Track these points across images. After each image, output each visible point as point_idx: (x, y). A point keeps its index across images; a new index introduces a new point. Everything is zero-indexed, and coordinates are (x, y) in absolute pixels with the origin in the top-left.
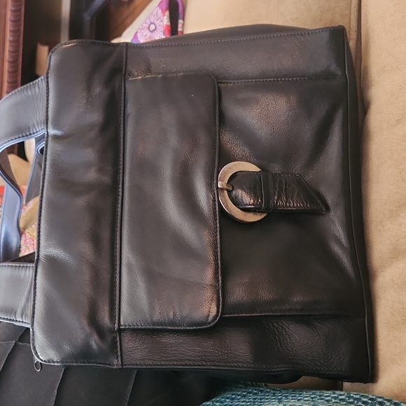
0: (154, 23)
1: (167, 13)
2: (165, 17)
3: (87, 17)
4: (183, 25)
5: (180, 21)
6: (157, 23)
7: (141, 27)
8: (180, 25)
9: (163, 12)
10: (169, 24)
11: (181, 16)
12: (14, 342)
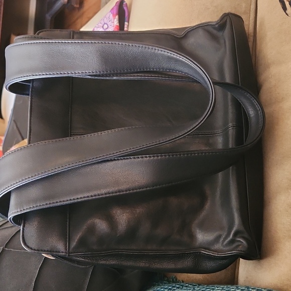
0: (106, 24)
1: (117, 17)
2: (115, 20)
3: (48, 17)
4: (128, 26)
5: (126, 23)
6: (109, 23)
7: (97, 26)
8: (126, 26)
9: (114, 16)
10: (118, 24)
11: (126, 19)
12: (2, 248)
